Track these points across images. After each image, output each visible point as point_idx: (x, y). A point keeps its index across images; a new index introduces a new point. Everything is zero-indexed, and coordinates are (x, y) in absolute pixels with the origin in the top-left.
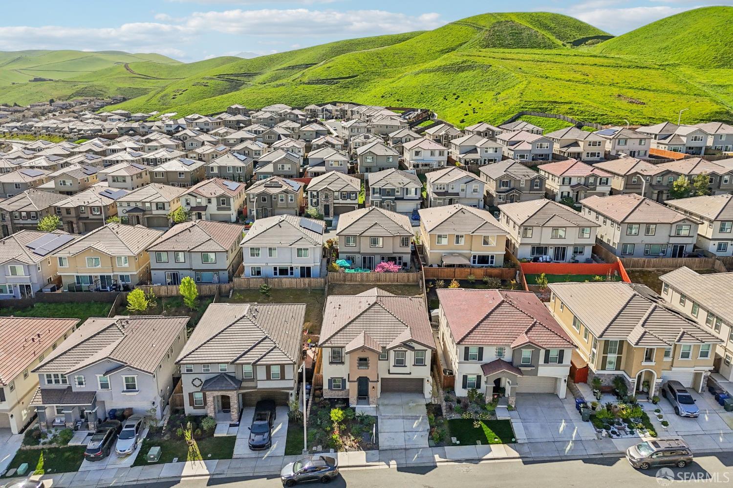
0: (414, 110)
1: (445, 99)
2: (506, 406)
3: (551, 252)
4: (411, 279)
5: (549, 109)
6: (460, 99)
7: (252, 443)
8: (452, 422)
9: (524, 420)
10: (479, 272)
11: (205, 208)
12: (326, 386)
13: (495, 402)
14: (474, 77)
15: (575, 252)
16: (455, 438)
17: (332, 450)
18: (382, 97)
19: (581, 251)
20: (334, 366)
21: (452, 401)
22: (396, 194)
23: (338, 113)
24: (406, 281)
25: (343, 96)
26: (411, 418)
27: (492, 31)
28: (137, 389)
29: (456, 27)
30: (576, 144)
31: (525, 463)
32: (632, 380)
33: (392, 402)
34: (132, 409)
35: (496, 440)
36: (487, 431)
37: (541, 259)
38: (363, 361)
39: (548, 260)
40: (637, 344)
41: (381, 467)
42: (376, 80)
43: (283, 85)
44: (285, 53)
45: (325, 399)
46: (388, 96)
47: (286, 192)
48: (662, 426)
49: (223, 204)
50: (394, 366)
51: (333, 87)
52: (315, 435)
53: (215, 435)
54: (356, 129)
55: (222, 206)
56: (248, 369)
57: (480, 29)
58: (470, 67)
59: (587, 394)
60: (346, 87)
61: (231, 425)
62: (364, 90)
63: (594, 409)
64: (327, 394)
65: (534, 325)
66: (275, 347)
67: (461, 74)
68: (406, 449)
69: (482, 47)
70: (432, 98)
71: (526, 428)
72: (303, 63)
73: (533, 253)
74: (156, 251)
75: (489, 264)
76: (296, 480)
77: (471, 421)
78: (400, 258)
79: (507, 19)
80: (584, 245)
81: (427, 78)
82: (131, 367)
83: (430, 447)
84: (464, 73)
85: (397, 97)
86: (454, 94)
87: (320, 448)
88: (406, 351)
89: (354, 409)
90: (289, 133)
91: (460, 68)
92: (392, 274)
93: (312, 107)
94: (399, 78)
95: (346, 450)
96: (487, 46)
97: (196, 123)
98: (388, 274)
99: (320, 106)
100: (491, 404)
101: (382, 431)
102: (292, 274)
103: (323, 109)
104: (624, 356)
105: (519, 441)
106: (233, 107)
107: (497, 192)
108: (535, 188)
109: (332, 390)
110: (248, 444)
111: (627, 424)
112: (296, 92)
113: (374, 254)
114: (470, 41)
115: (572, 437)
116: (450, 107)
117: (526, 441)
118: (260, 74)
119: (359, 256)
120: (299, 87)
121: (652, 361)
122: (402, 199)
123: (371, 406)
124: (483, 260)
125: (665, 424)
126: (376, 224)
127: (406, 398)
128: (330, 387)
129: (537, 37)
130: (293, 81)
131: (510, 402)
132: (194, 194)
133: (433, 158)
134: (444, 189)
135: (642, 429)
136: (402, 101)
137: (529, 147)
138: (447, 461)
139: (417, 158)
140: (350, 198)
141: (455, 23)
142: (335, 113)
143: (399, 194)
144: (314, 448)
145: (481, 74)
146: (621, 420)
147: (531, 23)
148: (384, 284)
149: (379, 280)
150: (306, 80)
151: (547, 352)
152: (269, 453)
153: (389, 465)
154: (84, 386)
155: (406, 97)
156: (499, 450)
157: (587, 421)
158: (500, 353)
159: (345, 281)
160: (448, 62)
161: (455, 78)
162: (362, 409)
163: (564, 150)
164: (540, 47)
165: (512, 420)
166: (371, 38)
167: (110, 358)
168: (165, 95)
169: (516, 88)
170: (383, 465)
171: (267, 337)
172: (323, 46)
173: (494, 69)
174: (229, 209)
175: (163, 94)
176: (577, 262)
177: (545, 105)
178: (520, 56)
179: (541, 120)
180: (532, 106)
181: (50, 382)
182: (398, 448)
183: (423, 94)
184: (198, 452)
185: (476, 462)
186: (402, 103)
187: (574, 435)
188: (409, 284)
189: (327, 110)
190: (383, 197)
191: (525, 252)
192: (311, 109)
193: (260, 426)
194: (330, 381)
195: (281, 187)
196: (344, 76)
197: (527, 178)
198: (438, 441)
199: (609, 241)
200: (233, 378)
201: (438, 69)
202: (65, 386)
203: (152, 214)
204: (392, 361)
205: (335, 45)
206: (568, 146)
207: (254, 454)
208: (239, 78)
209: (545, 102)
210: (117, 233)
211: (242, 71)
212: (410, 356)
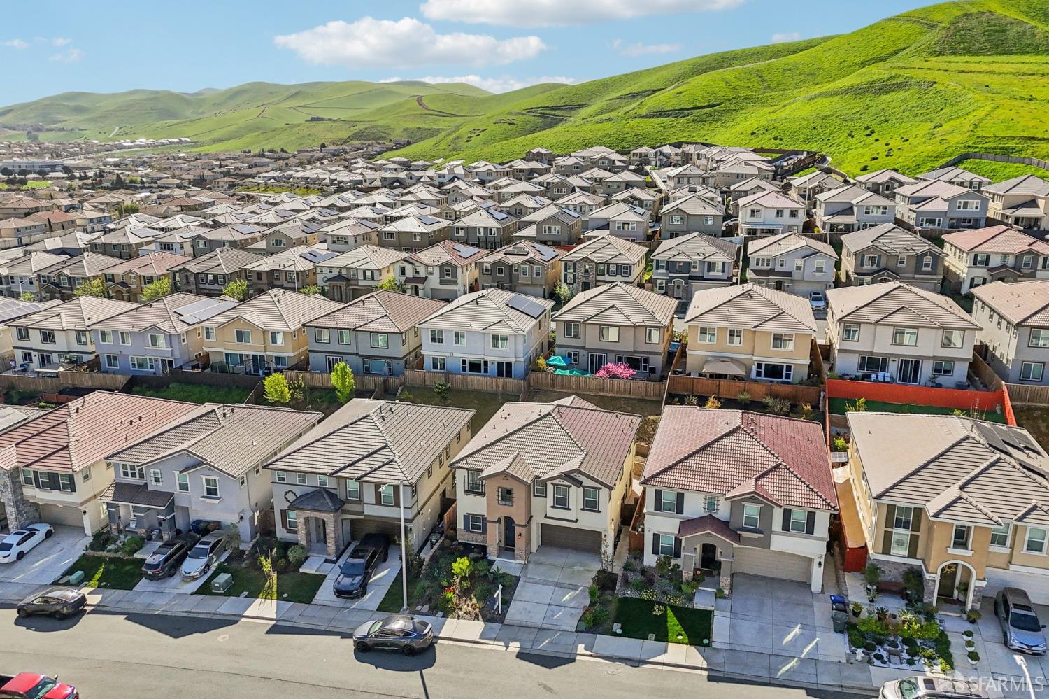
0: (797, 153)
1: (850, 135)
2: (715, 590)
3: (893, 367)
4: (651, 391)
5: (1017, 149)
6: (874, 136)
7: (339, 587)
8: (624, 601)
9: (735, 615)
10: (759, 390)
11: (424, 280)
12: (460, 525)
13: (697, 580)
14: (905, 100)
15: (937, 370)
16: (620, 625)
17: (440, 614)
18: (753, 134)
19: (947, 369)
20: (471, 497)
21: (634, 571)
22: (693, 270)
23: (679, 158)
24: (644, 393)
25: (694, 134)
26: (567, 586)
27: (952, 28)
28: (219, 496)
29: (892, 24)
30: (1032, 203)
31: (710, 678)
32: (933, 577)
33: (550, 561)
34: (219, 522)
35: (680, 637)
36: (672, 621)
37: (873, 377)
38: (507, 495)
39: (887, 380)
40: (936, 515)
41: (494, 648)
42: (750, 110)
43: (610, 120)
44: (626, 75)
45: (460, 544)
46: (762, 132)
47: (531, 262)
48: (969, 660)
49: (448, 275)
50: (553, 507)
51: (682, 121)
52: (425, 589)
53: (301, 570)
54: (686, 180)
55: (446, 277)
56: (353, 486)
57: (931, 26)
58: (901, 86)
59: (856, 591)
60: (701, 121)
61: (326, 561)
62: (727, 125)
63: (856, 614)
64: (463, 537)
65: (775, 468)
66: (392, 461)
67: (884, 97)
68: (540, 629)
69: (932, 54)
70: (830, 134)
71: (733, 627)
72: (648, 88)
73: (862, 367)
74: (316, 327)
75: (784, 379)
76: (370, 644)
77: (650, 604)
78: (645, 361)
79: (981, 10)
80: (953, 360)
81: (824, 106)
82: (210, 465)
83: (576, 631)
84: (889, 96)
85: (775, 134)
86: (867, 128)
87: (426, 608)
88: (569, 487)
89: (491, 563)
90: (588, 185)
91: (883, 88)
92: (622, 381)
93: (644, 150)
94: (785, 106)
95: (459, 616)
96: (942, 53)
97: (476, 172)
98: (616, 381)
99: (654, 148)
100: (688, 583)
101: (518, 598)
102: (486, 370)
103: (656, 152)
104: (922, 534)
105: (714, 645)
106: (534, 151)
107: (856, 273)
108: (924, 269)
109: (469, 531)
110: (332, 589)
111: (906, 647)
112: (626, 129)
113: (607, 351)
114: (913, 47)
115: (802, 653)
116: (856, 148)
117: (726, 647)
118: (587, 105)
119: (585, 352)
120: (632, 123)
121: (967, 549)
122: (701, 278)
123: (517, 561)
124: (774, 371)
125: (974, 656)
126: (613, 306)
127: (572, 558)
128: (466, 528)
129: (1034, 35)
130: (625, 113)
131: (721, 585)
132: (411, 261)
133: (780, 221)
134: (768, 265)
135: (930, 658)
136: (781, 139)
137: (944, 207)
138: (591, 656)
139: (754, 220)
140: (621, 274)
141: (891, 19)
142: (674, 159)
143: (696, 270)
144: (419, 608)
145: (917, 96)
146: (900, 639)
147: (1026, 14)
148: (610, 395)
149: (603, 389)
150: (644, 112)
151: (787, 513)
152: (356, 604)
153: (507, 647)
154: (160, 484)
155: (788, 134)
156: (679, 652)
157: (841, 632)
158: (711, 504)
159: (553, 385)
160: (865, 79)
161: (871, 103)
162: (502, 565)
163: (1008, 212)
164: (1038, 53)
165: (716, 613)
166: (756, 48)
167: (188, 451)
168: (458, 137)
169: (971, 116)
170: (498, 646)
171: (387, 446)
172: (682, 63)
173: (939, 87)
174: (456, 283)
175: (454, 135)
176: (939, 386)
177: (1011, 144)
178: (995, 67)
179: (997, 167)
180: (987, 145)
181: (126, 474)
182: (529, 624)
183: (816, 129)
184: (274, 589)
185: (637, 665)
186: (781, 142)
187: (806, 651)
188: (646, 398)
189: (662, 154)
190: (670, 275)
191: (847, 363)
192: (641, 153)
193: (353, 565)
194: (466, 518)
195: (527, 255)
196: (702, 105)
197: (911, 253)
198: (593, 624)
199: (1002, 355)
200: (333, 496)
201: (847, 91)
202: (141, 482)
203: (358, 285)
204: (550, 501)
205: (699, 61)
206: (1017, 207)
207: (339, 602)
208: (557, 112)
209: (1013, 138)
210: (278, 301)
211: (562, 102)
212: (576, 496)
